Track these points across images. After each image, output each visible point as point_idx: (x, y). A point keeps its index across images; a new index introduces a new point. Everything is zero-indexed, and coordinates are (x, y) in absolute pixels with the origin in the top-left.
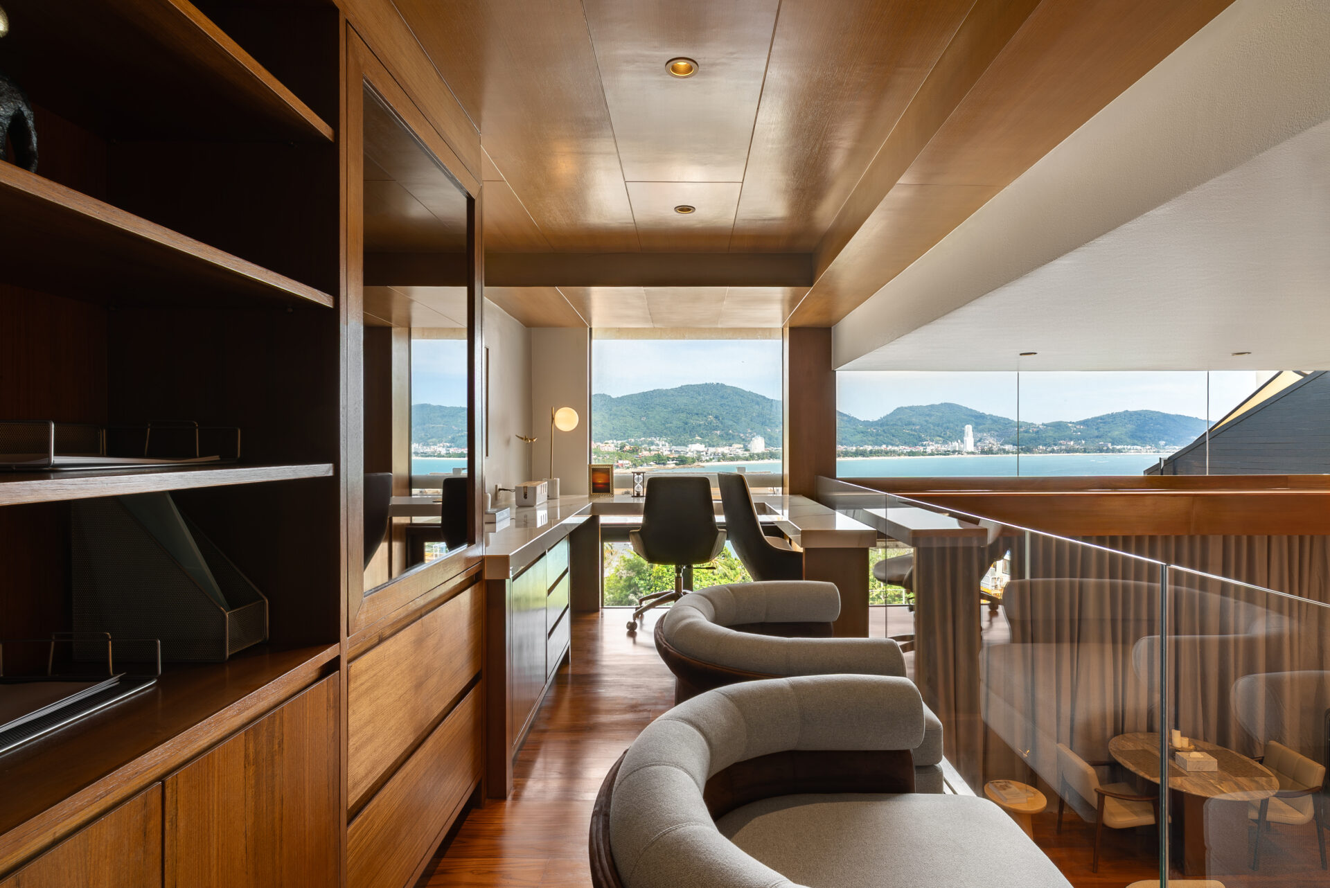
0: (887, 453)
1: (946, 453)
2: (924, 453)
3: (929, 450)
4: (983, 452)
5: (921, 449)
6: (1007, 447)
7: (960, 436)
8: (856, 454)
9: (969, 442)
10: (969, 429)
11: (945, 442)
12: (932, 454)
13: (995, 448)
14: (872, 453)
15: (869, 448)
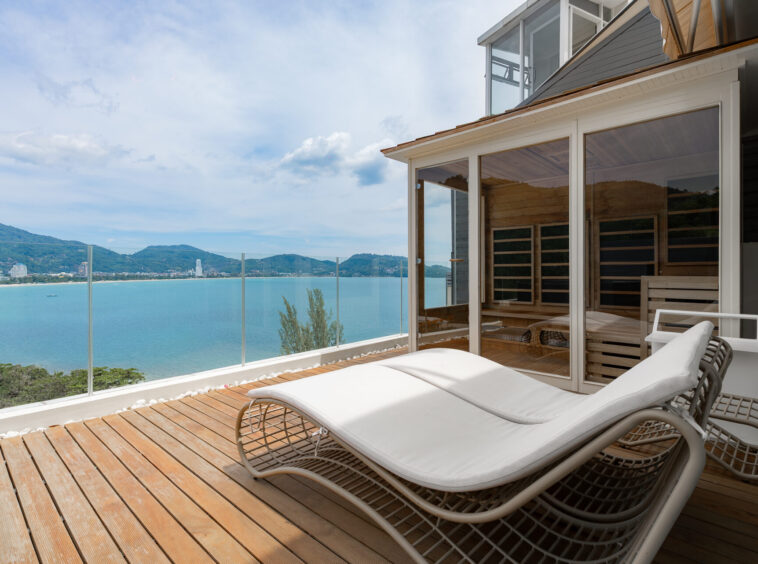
0: (141, 278)
1: (184, 277)
2: (169, 277)
3: (172, 275)
4: (208, 277)
5: (166, 275)
6: (223, 274)
7: (194, 266)
8: (116, 278)
9: (199, 271)
10: (198, 261)
11: (183, 270)
12: (174, 278)
13: (215, 274)
14: (129, 278)
15: (126, 274)
